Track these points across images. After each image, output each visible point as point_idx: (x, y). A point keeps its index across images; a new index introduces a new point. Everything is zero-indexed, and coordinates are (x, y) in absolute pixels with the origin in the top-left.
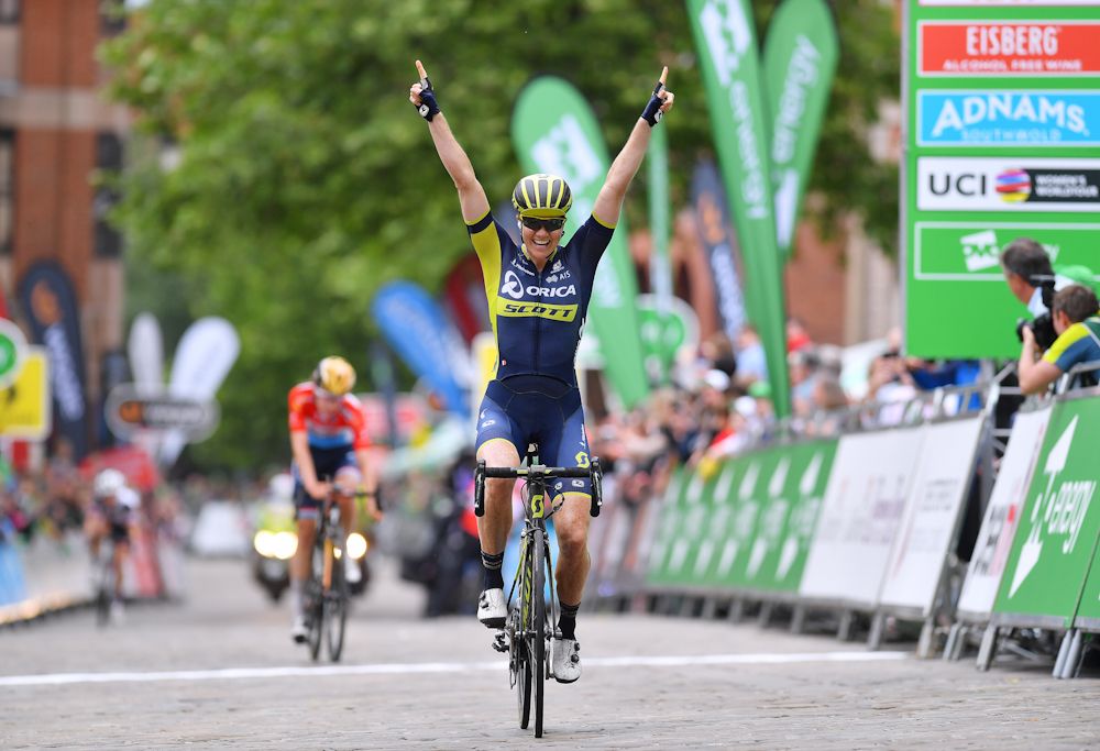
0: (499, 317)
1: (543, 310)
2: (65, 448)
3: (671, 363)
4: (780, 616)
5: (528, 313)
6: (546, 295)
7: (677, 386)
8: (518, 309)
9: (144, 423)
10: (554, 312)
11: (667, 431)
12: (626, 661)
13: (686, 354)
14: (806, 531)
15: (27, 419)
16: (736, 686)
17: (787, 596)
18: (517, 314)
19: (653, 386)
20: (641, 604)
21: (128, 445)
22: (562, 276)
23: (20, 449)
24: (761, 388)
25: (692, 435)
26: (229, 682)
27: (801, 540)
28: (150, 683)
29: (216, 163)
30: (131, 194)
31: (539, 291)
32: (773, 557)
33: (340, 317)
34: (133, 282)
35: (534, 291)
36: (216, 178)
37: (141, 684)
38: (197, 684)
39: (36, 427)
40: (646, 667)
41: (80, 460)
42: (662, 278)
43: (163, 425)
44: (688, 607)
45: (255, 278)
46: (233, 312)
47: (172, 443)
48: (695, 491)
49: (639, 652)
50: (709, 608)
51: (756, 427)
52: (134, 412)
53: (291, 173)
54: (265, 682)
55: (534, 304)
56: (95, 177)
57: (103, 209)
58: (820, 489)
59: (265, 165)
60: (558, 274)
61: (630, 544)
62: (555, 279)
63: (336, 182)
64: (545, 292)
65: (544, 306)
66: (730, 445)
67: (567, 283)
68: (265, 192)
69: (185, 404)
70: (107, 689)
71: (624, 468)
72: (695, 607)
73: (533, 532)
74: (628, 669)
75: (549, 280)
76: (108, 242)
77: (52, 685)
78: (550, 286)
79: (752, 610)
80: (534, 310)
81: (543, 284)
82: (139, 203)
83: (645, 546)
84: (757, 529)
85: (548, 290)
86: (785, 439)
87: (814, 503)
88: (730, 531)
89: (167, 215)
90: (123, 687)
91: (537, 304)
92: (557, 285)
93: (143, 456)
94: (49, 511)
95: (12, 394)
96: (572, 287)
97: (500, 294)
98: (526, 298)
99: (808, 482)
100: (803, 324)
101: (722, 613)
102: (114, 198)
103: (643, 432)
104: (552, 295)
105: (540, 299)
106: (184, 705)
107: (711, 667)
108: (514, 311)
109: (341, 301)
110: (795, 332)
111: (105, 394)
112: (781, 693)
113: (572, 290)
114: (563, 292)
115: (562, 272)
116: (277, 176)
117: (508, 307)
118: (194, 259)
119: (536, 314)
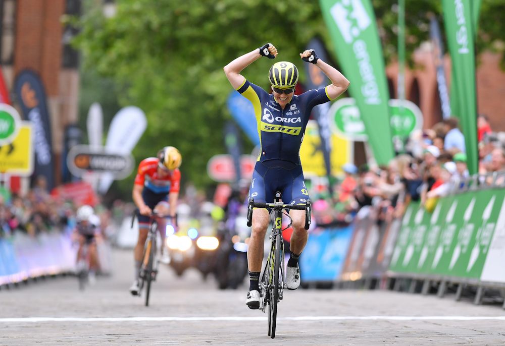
0: (262, 132)
1: (284, 129)
2: (42, 181)
3: (407, 141)
4: (468, 293)
5: (276, 130)
6: (285, 121)
7: (410, 154)
8: (271, 128)
9: (90, 168)
10: (289, 130)
11: (404, 180)
12: (375, 318)
13: (416, 134)
14: (485, 242)
15: (21, 164)
16: (441, 334)
17: (473, 281)
18: (270, 131)
19: (397, 154)
20: (385, 285)
21: (80, 180)
22: (295, 113)
23: (15, 181)
24: (461, 156)
25: (419, 183)
26: (137, 324)
27: (482, 248)
28: (90, 324)
29: (138, 14)
30: (86, 30)
31: (282, 120)
32: (464, 257)
33: (209, 107)
34: (85, 84)
35: (279, 119)
36: (137, 23)
37: (84, 324)
38: (118, 325)
39: (26, 170)
40: (387, 321)
41: (51, 189)
42: (402, 88)
43: (101, 169)
44: (413, 286)
45: (158, 82)
46: (144, 104)
47: (106, 180)
48: (419, 217)
49: (383, 313)
50: (426, 288)
51: (457, 179)
52: (83, 162)
53: (182, 20)
54: (158, 325)
55: (279, 126)
56: (64, 19)
57: (69, 39)
58: (494, 218)
59: (166, 17)
60: (293, 111)
61: (379, 247)
62: (291, 114)
63: (209, 27)
64: (285, 120)
65: (284, 127)
66: (440, 190)
67: (297, 116)
68: (166, 31)
69: (114, 157)
70: (64, 326)
71: (377, 202)
72: (418, 287)
73: (275, 236)
74: (376, 322)
75: (287, 114)
76: (71, 58)
77: (32, 323)
78: (288, 117)
79: (452, 289)
80: (279, 129)
81: (284, 116)
82: (90, 36)
83: (388, 250)
84: (455, 240)
85: (286, 119)
86: (474, 187)
87: (490, 226)
88: (439, 241)
89: (107, 44)
90: (73, 325)
91: (281, 126)
92: (291, 117)
93: (89, 187)
94: (32, 219)
95: (12, 148)
96: (299, 118)
97: (262, 120)
98: (275, 123)
99: (487, 214)
100: (487, 119)
101: (433, 291)
102: (75, 32)
103: (389, 181)
104: (289, 122)
105: (282, 123)
106: (109, 337)
107: (426, 322)
108: (269, 129)
109: (211, 98)
110: (482, 123)
111: (67, 150)
112: (468, 339)
113: (299, 120)
114: (294, 120)
115: (295, 110)
116: (174, 22)
117: (266, 127)
118: (123, 70)
119: (280, 131)
